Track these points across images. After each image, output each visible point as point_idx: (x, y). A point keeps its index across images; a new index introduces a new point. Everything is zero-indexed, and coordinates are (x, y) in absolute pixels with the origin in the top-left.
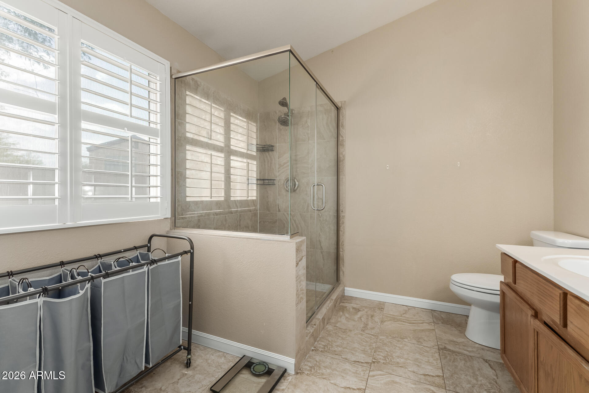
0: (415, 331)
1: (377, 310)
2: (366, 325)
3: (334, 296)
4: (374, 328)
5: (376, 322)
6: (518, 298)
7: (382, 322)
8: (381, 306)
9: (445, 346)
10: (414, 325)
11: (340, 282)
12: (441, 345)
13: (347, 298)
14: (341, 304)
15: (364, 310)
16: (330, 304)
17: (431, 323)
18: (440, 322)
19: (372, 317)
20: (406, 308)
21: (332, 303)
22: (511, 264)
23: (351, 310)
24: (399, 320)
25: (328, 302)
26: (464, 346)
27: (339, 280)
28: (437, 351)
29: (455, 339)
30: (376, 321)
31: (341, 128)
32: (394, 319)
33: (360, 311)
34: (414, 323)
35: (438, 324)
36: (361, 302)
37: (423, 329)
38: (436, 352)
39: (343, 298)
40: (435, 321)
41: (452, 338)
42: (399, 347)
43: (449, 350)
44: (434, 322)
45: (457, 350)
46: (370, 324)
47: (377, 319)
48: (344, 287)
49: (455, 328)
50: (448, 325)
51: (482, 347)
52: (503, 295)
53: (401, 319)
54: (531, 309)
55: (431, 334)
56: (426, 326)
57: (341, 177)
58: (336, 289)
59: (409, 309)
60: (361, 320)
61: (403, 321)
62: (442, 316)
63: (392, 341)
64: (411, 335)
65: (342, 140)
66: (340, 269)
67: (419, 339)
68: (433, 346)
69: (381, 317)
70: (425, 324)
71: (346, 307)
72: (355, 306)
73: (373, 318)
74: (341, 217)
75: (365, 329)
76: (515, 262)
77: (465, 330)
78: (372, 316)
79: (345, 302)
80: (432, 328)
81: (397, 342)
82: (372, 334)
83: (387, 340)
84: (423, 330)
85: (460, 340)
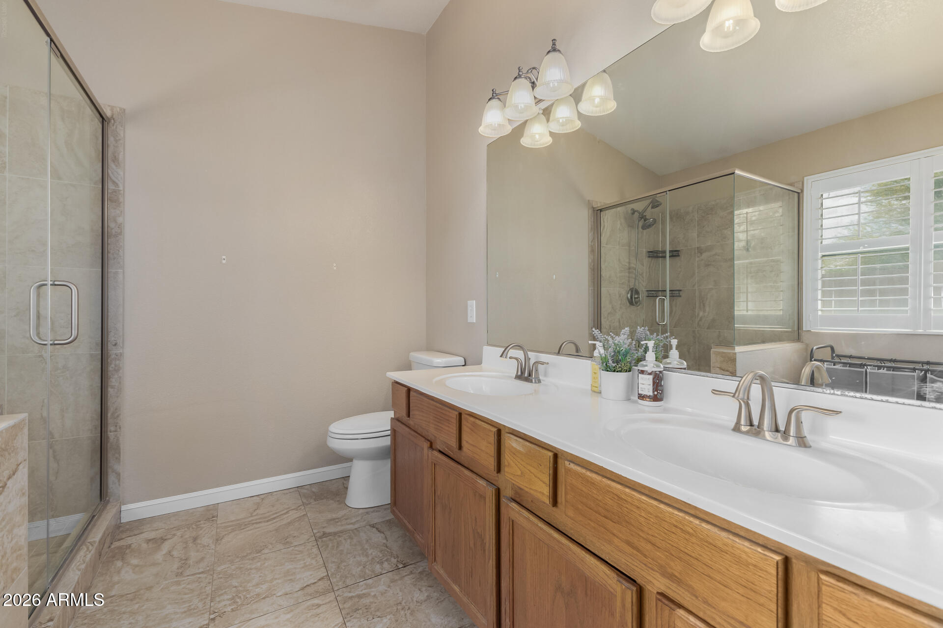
0: (277, 530)
1: (205, 524)
2: (184, 562)
3: (97, 535)
4: (202, 559)
5: (204, 546)
6: (413, 433)
7: (218, 540)
8: (210, 513)
9: (323, 532)
10: (275, 521)
11: (107, 499)
12: (318, 532)
13: (128, 526)
14: (116, 544)
15: (174, 535)
16: (89, 556)
17: (299, 507)
18: (312, 501)
19: (194, 541)
20: (257, 500)
21: (93, 552)
22: (405, 394)
23: (144, 545)
24: (249, 524)
25: (82, 553)
26: (346, 519)
27: (107, 495)
28: (314, 544)
29: (334, 516)
30: (205, 544)
31: (112, 165)
32: (240, 526)
33: (166, 540)
34: (274, 518)
35: (310, 504)
36: (165, 523)
37: (289, 520)
38: (314, 546)
39: (119, 529)
40: (305, 501)
41: (330, 516)
42: (256, 568)
43: (330, 534)
44: (304, 504)
45: (340, 528)
46: (194, 555)
47: (205, 540)
48: (120, 506)
49: (333, 499)
50: (322, 499)
51: (366, 510)
52: (394, 433)
53: (252, 520)
54: (427, 441)
55: (302, 523)
56: (294, 515)
57: (111, 270)
58: (99, 518)
59: (263, 499)
60: (172, 556)
61: (256, 523)
62: (313, 490)
63: (241, 564)
64: (273, 538)
65: (115, 191)
66: (110, 471)
67: (286, 539)
68: (308, 539)
69: (214, 532)
70: (291, 513)
71: (130, 546)
72: (152, 535)
73: (199, 541)
74: (113, 356)
75: (183, 569)
76: (409, 390)
77: (345, 498)
78: (195, 539)
79: (123, 537)
80: (303, 514)
81: (251, 562)
82: (201, 570)
83: (233, 567)
84: (289, 524)
85: (341, 514)
